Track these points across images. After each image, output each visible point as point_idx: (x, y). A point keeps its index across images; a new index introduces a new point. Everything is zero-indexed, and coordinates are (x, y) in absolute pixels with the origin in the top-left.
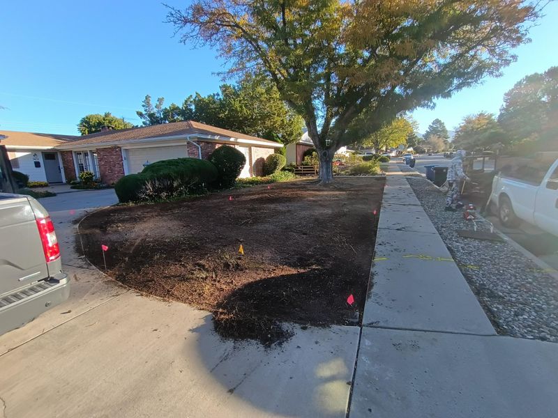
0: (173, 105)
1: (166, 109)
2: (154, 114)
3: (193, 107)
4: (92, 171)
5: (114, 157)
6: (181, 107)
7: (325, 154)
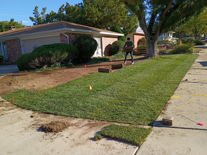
0: (52, 12)
1: (48, 15)
2: (40, 18)
3: (65, 12)
4: (3, 55)
5: (16, 45)
6: (57, 13)
7: (151, 39)
